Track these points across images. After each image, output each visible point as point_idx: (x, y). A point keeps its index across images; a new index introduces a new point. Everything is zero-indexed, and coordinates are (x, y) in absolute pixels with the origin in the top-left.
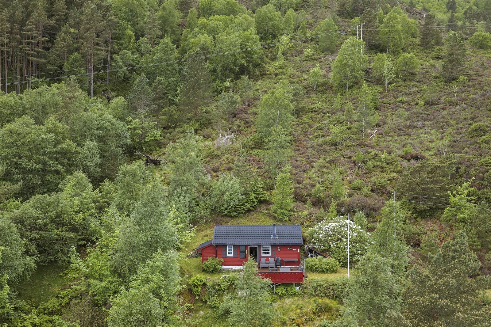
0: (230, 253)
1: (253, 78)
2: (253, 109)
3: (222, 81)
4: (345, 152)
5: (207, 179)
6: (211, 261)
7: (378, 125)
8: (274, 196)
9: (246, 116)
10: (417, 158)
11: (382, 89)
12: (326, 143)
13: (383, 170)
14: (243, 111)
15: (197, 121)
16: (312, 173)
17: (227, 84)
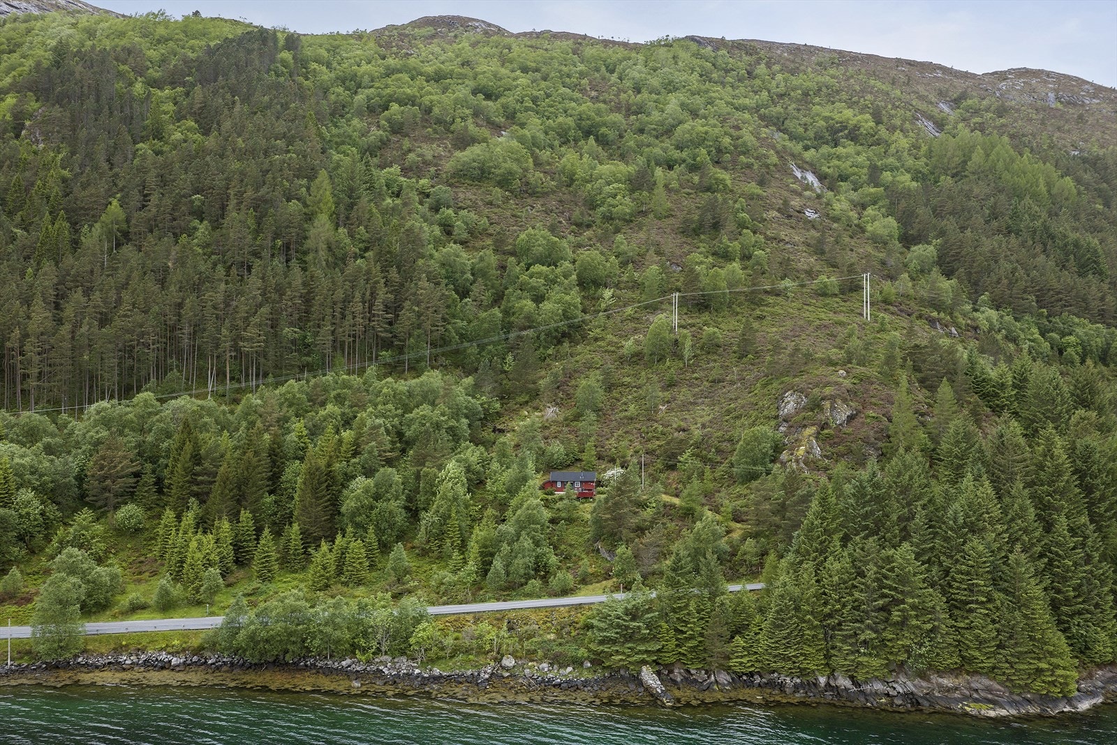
0: (559, 485)
1: (574, 342)
2: (573, 382)
3: (546, 348)
4: (636, 426)
5: (542, 445)
6: (549, 489)
7: (668, 402)
8: (584, 457)
9: (567, 388)
10: (684, 430)
11: (681, 365)
12: (626, 417)
13: (658, 439)
14: (565, 383)
15: (527, 393)
16: (612, 441)
17: (550, 351)
